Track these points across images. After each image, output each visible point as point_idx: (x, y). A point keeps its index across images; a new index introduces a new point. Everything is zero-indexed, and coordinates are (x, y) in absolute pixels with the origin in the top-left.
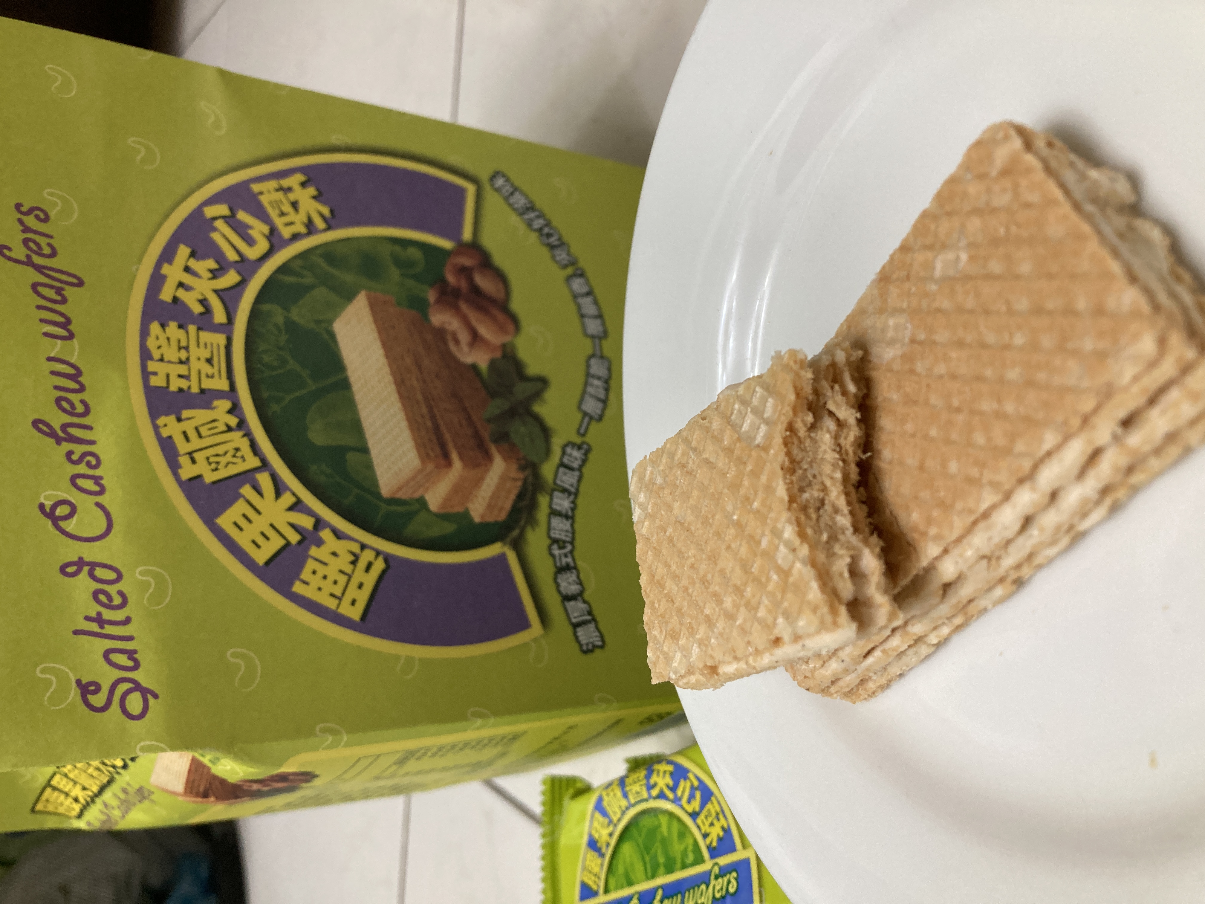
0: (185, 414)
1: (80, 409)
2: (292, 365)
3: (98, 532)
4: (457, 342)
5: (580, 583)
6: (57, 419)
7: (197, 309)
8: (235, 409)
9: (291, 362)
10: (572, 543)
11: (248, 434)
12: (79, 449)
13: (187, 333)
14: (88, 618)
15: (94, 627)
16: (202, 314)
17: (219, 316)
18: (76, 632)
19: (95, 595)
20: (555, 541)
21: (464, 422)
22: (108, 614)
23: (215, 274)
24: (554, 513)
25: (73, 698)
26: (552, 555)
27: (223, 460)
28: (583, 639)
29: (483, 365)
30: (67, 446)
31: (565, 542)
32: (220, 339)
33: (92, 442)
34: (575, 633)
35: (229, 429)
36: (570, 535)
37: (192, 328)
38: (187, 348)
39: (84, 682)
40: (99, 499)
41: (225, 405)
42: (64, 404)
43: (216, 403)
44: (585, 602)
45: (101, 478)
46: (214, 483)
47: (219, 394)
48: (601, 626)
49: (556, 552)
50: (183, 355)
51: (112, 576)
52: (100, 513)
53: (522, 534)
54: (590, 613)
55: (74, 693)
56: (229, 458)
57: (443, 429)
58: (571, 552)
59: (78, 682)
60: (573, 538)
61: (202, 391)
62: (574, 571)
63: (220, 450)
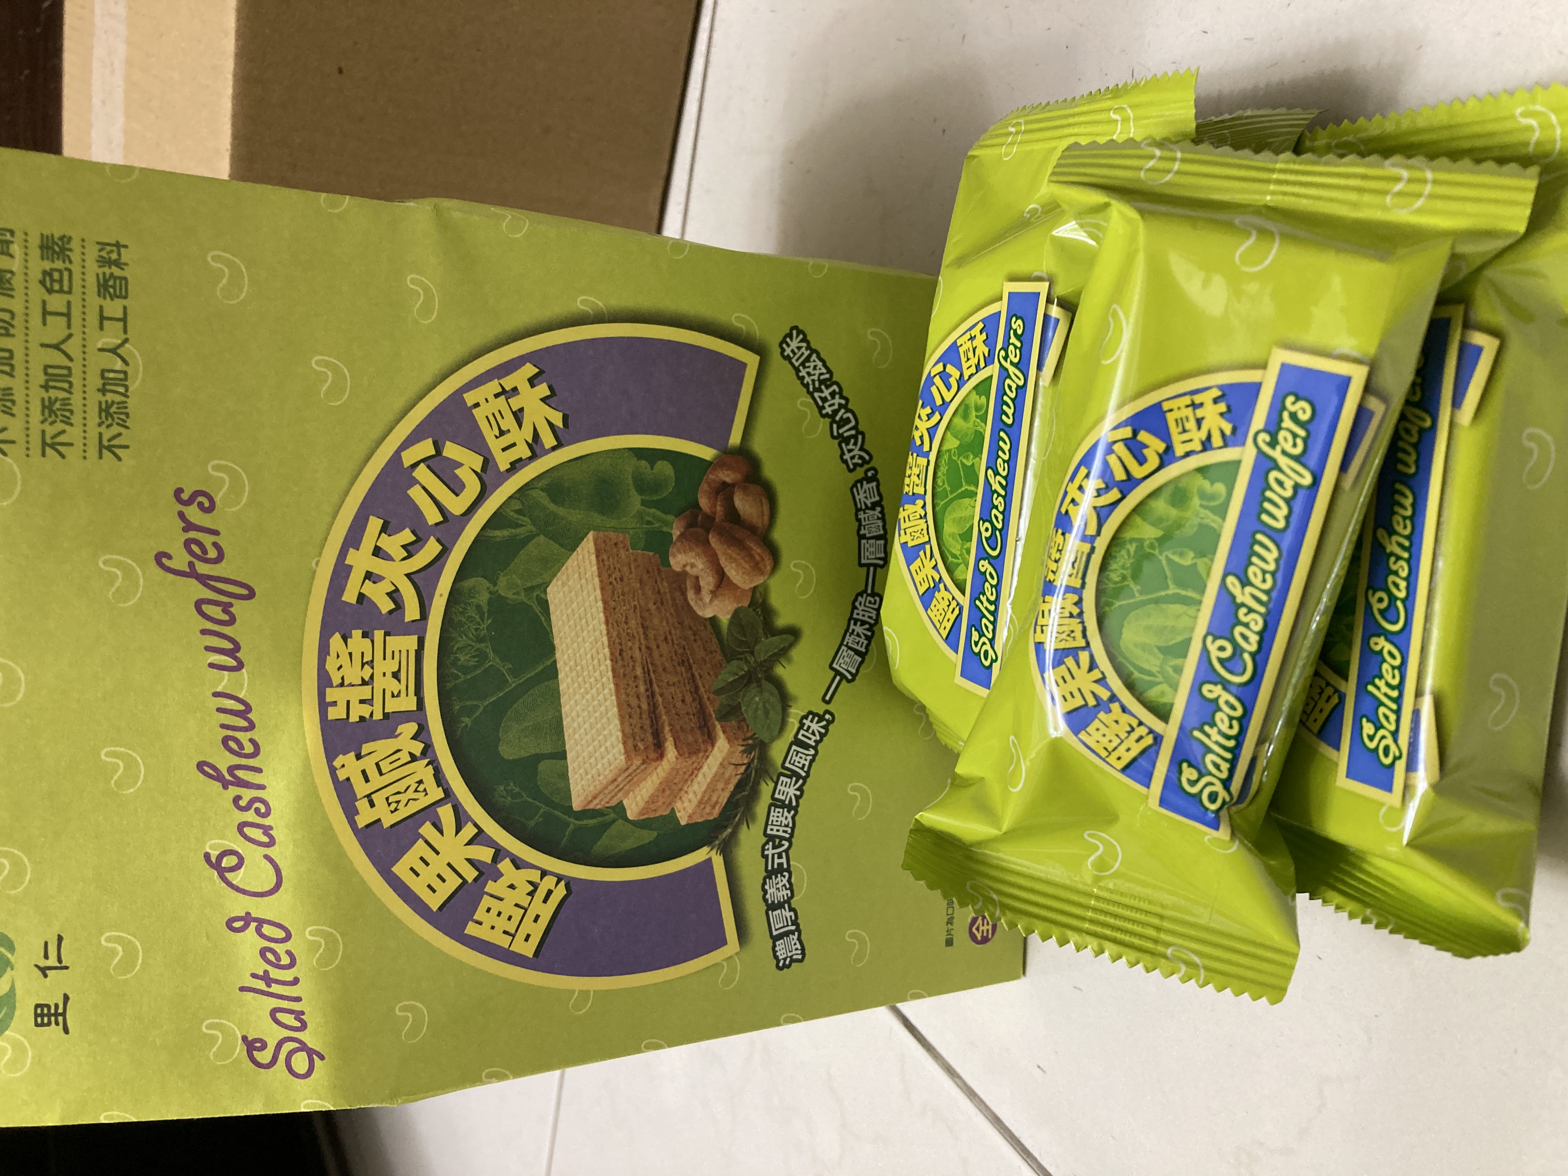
0: (366, 748)
1: (249, 749)
2: (493, 660)
3: (267, 887)
4: (698, 589)
5: (791, 889)
6: (224, 761)
7: (386, 605)
8: (422, 734)
9: (491, 655)
10: (789, 840)
11: (434, 763)
12: (247, 794)
13: (373, 642)
14: (254, 976)
15: (261, 985)
16: (391, 612)
17: (412, 612)
18: (242, 989)
19: (263, 952)
20: (771, 838)
21: (689, 699)
22: (275, 973)
23: (410, 550)
24: (777, 803)
25: (239, 1054)
26: (766, 857)
27: (404, 798)
28: (781, 954)
29: (725, 619)
30: (233, 791)
31: (782, 838)
32: (410, 642)
33: (262, 787)
34: (774, 946)
35: (413, 758)
36: (789, 830)
37: (379, 635)
38: (371, 663)
39: (250, 1039)
40: (268, 851)
41: (409, 729)
42: (232, 744)
43: (401, 728)
44: (791, 909)
45: (271, 828)
46: (392, 826)
47: (405, 716)
48: (803, 937)
49: (770, 852)
50: (367, 673)
51: (281, 934)
52: (269, 866)
53: (734, 834)
54: (795, 922)
55: (240, 1049)
56: (410, 794)
57: (661, 709)
58: (787, 851)
59: (244, 1038)
60: (792, 835)
61: (386, 716)
62: (786, 874)
63: (400, 786)
